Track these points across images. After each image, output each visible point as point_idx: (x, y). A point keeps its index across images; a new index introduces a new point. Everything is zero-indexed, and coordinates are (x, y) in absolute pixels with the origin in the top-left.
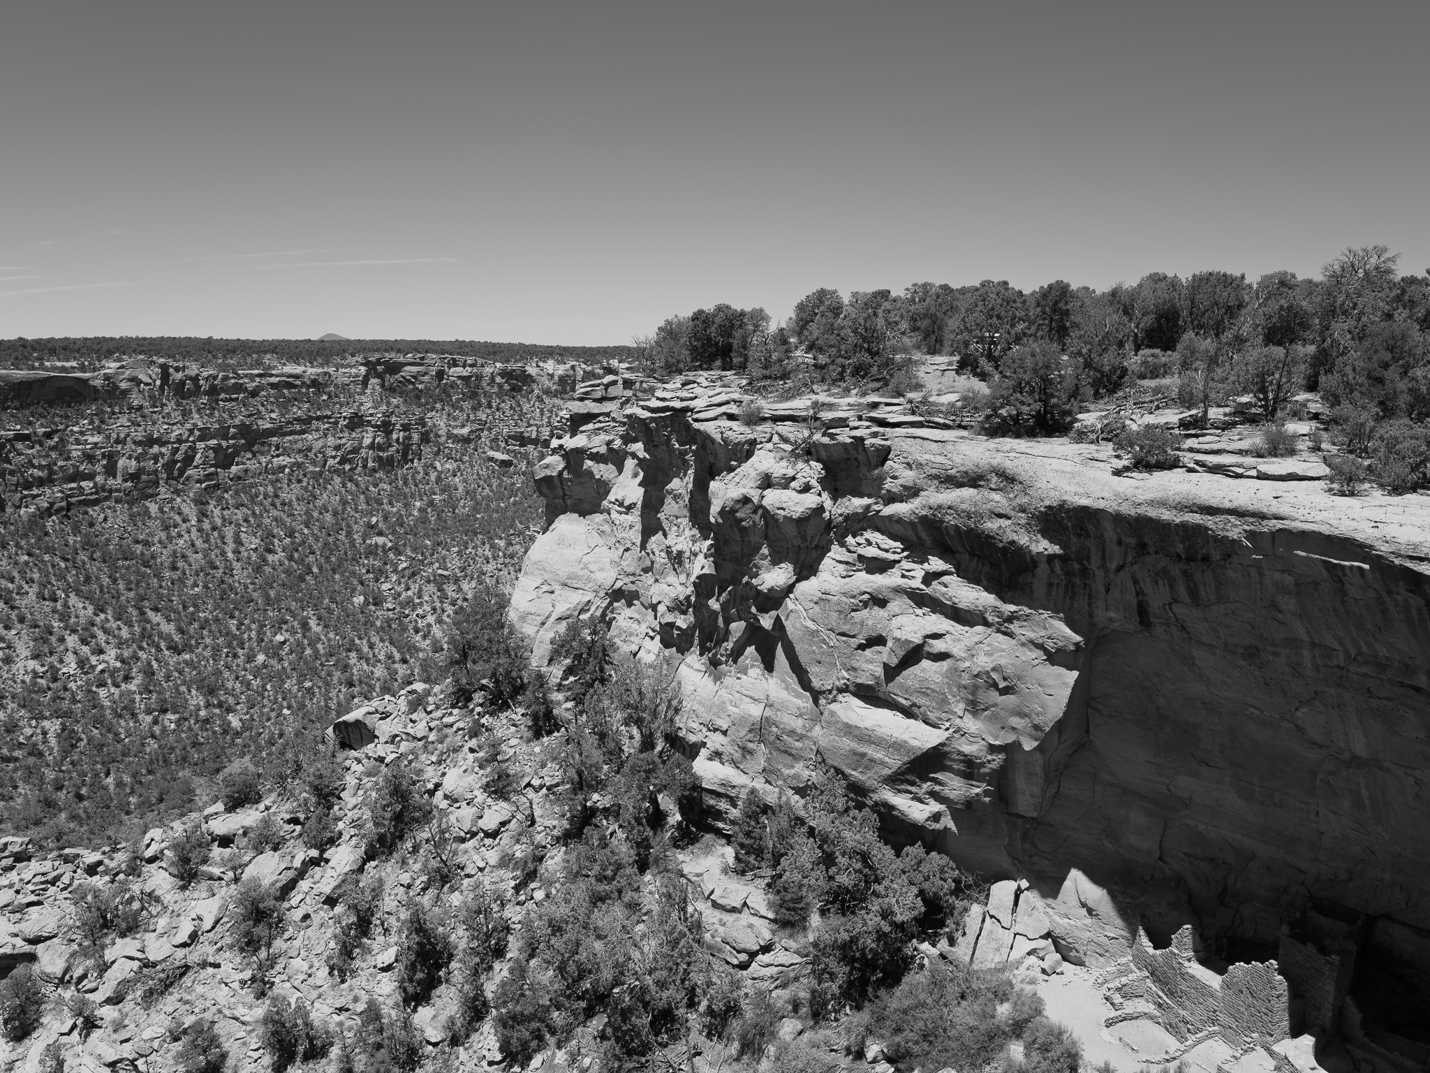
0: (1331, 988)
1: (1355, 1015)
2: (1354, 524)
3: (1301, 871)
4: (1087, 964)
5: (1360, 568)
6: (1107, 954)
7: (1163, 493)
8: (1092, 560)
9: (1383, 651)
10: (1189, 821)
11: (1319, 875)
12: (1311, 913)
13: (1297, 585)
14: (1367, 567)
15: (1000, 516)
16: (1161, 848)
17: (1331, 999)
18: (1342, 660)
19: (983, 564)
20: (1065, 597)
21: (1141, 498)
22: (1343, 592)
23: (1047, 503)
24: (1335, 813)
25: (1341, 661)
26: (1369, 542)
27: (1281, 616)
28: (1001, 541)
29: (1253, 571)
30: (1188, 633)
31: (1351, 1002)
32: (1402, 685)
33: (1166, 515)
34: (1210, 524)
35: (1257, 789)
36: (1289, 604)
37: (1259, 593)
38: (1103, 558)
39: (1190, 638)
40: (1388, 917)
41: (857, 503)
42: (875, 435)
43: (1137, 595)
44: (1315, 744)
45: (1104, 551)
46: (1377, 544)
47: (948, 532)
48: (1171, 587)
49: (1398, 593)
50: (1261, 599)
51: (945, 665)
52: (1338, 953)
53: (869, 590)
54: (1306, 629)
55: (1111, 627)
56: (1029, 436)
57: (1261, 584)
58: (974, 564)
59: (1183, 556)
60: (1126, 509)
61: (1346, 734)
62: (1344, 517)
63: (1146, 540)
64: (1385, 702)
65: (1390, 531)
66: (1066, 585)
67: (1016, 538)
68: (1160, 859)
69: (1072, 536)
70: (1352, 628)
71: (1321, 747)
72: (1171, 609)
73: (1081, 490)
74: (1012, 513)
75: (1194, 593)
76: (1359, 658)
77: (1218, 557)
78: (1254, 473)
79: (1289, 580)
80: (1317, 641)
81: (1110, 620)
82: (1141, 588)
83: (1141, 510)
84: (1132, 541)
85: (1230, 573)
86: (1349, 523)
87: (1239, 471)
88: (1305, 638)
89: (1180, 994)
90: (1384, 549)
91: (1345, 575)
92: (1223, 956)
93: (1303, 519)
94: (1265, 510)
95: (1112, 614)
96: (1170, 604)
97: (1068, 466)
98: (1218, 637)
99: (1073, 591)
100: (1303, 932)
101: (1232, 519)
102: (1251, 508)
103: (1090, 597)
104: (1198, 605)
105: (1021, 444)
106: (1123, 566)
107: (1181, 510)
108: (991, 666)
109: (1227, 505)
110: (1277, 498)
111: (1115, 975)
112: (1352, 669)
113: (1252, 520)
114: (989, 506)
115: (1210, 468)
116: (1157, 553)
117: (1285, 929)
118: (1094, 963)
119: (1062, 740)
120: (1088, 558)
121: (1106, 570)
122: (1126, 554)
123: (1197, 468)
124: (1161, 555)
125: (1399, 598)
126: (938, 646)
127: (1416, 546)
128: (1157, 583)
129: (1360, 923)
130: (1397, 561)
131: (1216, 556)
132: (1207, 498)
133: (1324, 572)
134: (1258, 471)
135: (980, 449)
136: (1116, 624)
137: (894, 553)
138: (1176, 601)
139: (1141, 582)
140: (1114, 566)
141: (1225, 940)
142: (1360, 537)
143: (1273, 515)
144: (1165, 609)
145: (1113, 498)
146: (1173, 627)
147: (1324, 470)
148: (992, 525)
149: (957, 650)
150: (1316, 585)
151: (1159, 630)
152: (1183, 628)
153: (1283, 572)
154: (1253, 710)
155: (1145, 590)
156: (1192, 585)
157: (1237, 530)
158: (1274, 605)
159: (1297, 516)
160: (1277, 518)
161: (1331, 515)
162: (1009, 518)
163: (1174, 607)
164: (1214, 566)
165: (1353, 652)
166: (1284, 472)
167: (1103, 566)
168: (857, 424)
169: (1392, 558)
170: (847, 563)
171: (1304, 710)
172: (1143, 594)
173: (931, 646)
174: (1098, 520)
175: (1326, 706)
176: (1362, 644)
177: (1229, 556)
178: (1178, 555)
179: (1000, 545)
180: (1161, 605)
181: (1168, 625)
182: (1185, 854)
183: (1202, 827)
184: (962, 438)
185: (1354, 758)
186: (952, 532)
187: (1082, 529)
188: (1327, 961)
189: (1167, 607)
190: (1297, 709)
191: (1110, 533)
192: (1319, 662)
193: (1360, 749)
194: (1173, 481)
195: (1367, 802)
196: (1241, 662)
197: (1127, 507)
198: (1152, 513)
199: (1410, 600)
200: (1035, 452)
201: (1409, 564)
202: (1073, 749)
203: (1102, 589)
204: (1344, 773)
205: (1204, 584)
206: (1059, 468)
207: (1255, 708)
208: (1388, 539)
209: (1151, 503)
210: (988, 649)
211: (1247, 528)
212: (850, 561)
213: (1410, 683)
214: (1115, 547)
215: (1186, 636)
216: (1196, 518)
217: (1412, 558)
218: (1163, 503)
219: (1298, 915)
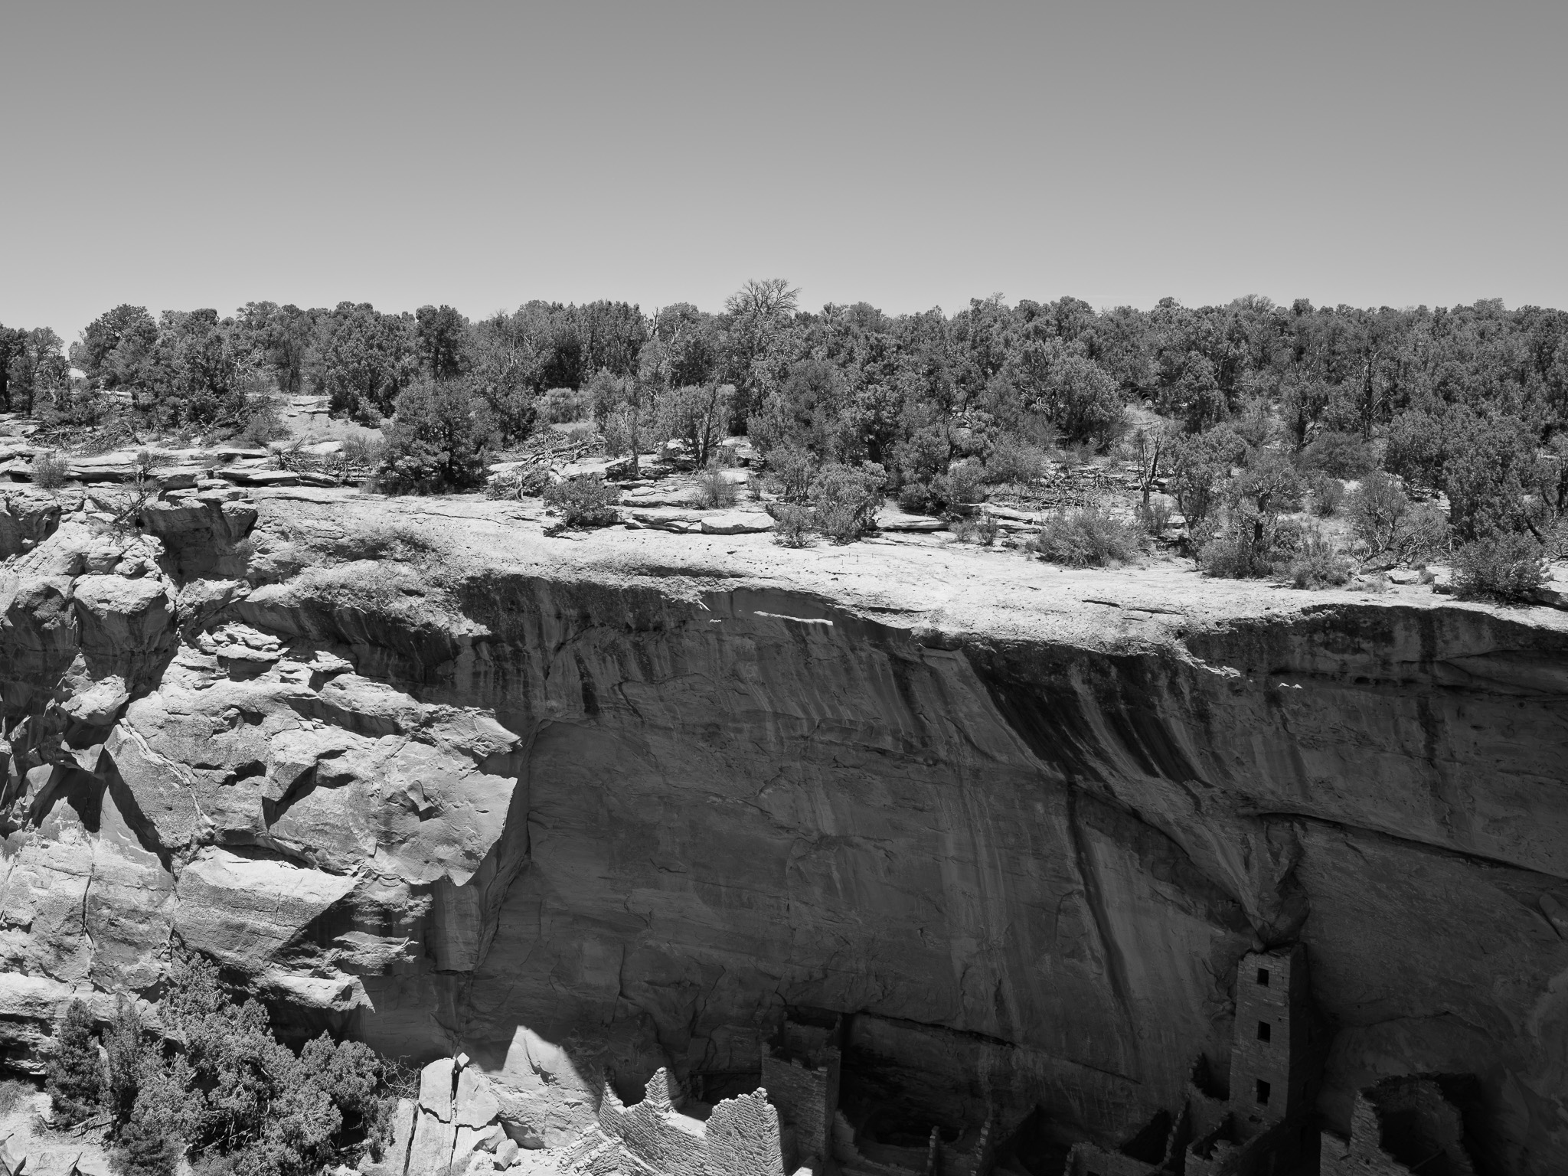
0: (821, 1107)
1: (847, 1131)
2: (813, 578)
3: (774, 978)
4: (546, 1145)
5: (824, 625)
6: (570, 1126)
7: (606, 554)
8: (527, 640)
9: (847, 714)
10: (650, 942)
11: (793, 978)
12: (789, 1025)
13: (759, 649)
14: (830, 623)
15: (410, 593)
16: (621, 980)
17: (822, 1119)
18: (806, 729)
19: (389, 656)
20: (495, 687)
21: (582, 561)
22: (806, 653)
23: (469, 574)
24: (806, 904)
25: (805, 731)
26: (830, 596)
27: (742, 686)
28: (413, 625)
29: (711, 638)
30: (640, 716)
31: (842, 1118)
32: (867, 749)
33: (612, 580)
34: (662, 587)
35: (724, 890)
36: (751, 671)
37: (719, 662)
38: (540, 635)
39: (643, 722)
40: (865, 1012)
41: (213, 588)
42: (234, 497)
43: (582, 677)
44: (782, 827)
45: (540, 628)
46: (839, 598)
47: (341, 618)
48: (621, 664)
49: (861, 649)
50: (722, 669)
51: (347, 790)
52: (823, 1065)
53: (238, 703)
54: (769, 698)
55: (552, 719)
56: (435, 493)
57: (721, 651)
58: (377, 656)
59: (634, 627)
60: (565, 576)
61: (814, 812)
62: (802, 571)
63: (589, 611)
64: (852, 771)
65: (850, 582)
66: (496, 673)
67: (432, 619)
68: (621, 994)
69: (501, 612)
70: (817, 693)
71: (788, 830)
72: (621, 690)
73: (509, 556)
74: (426, 589)
75: (647, 669)
76: (823, 725)
77: (673, 625)
78: (698, 527)
79: (750, 644)
80: (780, 711)
81: (551, 710)
82: (586, 668)
83: (583, 576)
84: (573, 613)
85: (687, 642)
86: (808, 576)
87: (684, 525)
88: (768, 709)
89: (660, 1154)
90: (846, 602)
91: (808, 634)
92: (700, 1097)
93: (761, 575)
94: (720, 568)
95: (553, 703)
96: (620, 684)
97: (491, 528)
98: (674, 718)
99: (505, 680)
100: (785, 1049)
101: (686, 579)
102: (705, 566)
103: (526, 684)
104: (652, 682)
105: (430, 503)
106: (562, 644)
107: (629, 573)
108: (408, 784)
109: (679, 564)
110: (731, 553)
111: (582, 1150)
112: (816, 737)
113: (707, 579)
114: (395, 581)
115: (652, 523)
116: (602, 625)
117: (765, 1048)
118: (555, 1141)
119: (501, 866)
120: (522, 638)
121: (544, 650)
122: (566, 630)
123: (638, 523)
124: (607, 627)
125: (863, 654)
126: (337, 766)
127: (876, 597)
128: (604, 660)
129: (838, 1025)
130: (860, 615)
131: (671, 623)
132: (656, 557)
133: (787, 632)
134: (703, 524)
135: (379, 511)
136: (558, 715)
137: (269, 650)
138: (627, 680)
139: (587, 661)
140: (553, 645)
141: (700, 1077)
142: (821, 591)
143: (730, 572)
144: (614, 691)
145: (549, 563)
146: (623, 712)
147: (768, 521)
148: (400, 606)
149: (361, 769)
150: (778, 646)
151: (607, 716)
152: (635, 711)
153: (743, 635)
154: (715, 799)
155: (591, 670)
156: (645, 659)
157: (692, 592)
158: (735, 675)
159: (754, 572)
160: (733, 576)
161: (789, 569)
162: (422, 595)
163: (624, 687)
164: (668, 635)
165: (817, 719)
166: (730, 525)
167: (540, 646)
168: (208, 482)
169: (854, 611)
170: (203, 669)
171: (769, 791)
172: (589, 675)
173: (327, 768)
174: (532, 591)
175: (792, 783)
176: (827, 709)
177: (684, 622)
178: (628, 626)
179: (413, 629)
180: (609, 686)
181: (617, 709)
182: (650, 983)
183: (665, 947)
184: (353, 497)
185: (823, 837)
186: (347, 618)
187: (513, 603)
188: (815, 1076)
189: (616, 688)
190: (761, 791)
191: (547, 606)
192: (783, 734)
193: (829, 828)
194: (615, 539)
195: (838, 886)
196: (702, 744)
197: (566, 572)
198: (596, 578)
199: (874, 656)
200: (449, 511)
201: (872, 617)
202: (512, 876)
203: (540, 674)
204: (814, 856)
205: (659, 657)
206: (480, 530)
207: (717, 795)
208: (849, 591)
209: (594, 567)
210: (403, 762)
211: (703, 589)
212: (208, 665)
213: (876, 746)
214: (553, 621)
215: (639, 720)
216: (646, 581)
217: (874, 610)
218: (607, 566)
219: (776, 1029)
